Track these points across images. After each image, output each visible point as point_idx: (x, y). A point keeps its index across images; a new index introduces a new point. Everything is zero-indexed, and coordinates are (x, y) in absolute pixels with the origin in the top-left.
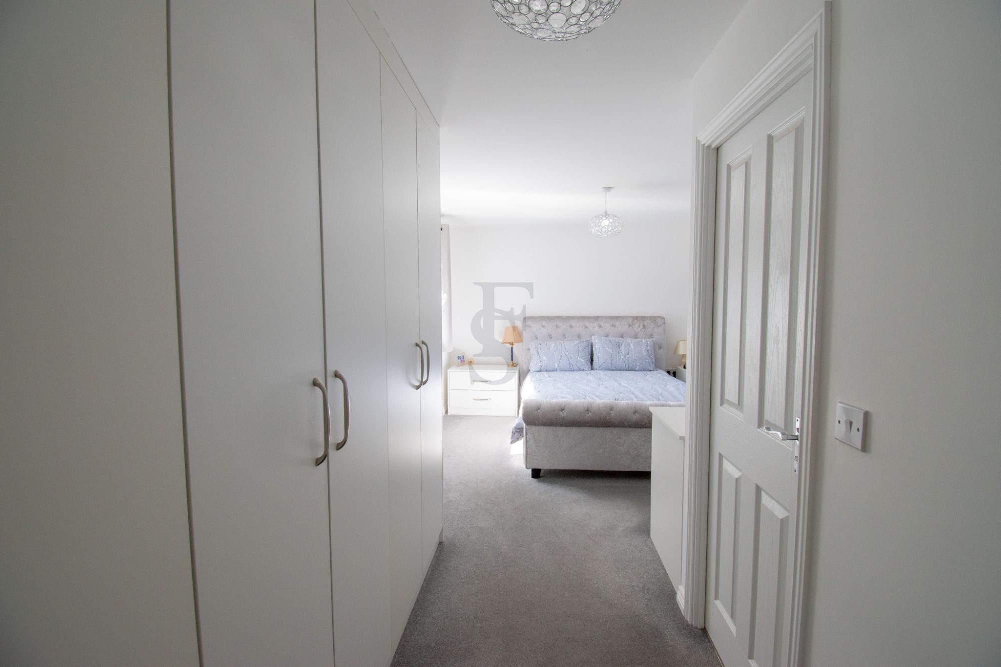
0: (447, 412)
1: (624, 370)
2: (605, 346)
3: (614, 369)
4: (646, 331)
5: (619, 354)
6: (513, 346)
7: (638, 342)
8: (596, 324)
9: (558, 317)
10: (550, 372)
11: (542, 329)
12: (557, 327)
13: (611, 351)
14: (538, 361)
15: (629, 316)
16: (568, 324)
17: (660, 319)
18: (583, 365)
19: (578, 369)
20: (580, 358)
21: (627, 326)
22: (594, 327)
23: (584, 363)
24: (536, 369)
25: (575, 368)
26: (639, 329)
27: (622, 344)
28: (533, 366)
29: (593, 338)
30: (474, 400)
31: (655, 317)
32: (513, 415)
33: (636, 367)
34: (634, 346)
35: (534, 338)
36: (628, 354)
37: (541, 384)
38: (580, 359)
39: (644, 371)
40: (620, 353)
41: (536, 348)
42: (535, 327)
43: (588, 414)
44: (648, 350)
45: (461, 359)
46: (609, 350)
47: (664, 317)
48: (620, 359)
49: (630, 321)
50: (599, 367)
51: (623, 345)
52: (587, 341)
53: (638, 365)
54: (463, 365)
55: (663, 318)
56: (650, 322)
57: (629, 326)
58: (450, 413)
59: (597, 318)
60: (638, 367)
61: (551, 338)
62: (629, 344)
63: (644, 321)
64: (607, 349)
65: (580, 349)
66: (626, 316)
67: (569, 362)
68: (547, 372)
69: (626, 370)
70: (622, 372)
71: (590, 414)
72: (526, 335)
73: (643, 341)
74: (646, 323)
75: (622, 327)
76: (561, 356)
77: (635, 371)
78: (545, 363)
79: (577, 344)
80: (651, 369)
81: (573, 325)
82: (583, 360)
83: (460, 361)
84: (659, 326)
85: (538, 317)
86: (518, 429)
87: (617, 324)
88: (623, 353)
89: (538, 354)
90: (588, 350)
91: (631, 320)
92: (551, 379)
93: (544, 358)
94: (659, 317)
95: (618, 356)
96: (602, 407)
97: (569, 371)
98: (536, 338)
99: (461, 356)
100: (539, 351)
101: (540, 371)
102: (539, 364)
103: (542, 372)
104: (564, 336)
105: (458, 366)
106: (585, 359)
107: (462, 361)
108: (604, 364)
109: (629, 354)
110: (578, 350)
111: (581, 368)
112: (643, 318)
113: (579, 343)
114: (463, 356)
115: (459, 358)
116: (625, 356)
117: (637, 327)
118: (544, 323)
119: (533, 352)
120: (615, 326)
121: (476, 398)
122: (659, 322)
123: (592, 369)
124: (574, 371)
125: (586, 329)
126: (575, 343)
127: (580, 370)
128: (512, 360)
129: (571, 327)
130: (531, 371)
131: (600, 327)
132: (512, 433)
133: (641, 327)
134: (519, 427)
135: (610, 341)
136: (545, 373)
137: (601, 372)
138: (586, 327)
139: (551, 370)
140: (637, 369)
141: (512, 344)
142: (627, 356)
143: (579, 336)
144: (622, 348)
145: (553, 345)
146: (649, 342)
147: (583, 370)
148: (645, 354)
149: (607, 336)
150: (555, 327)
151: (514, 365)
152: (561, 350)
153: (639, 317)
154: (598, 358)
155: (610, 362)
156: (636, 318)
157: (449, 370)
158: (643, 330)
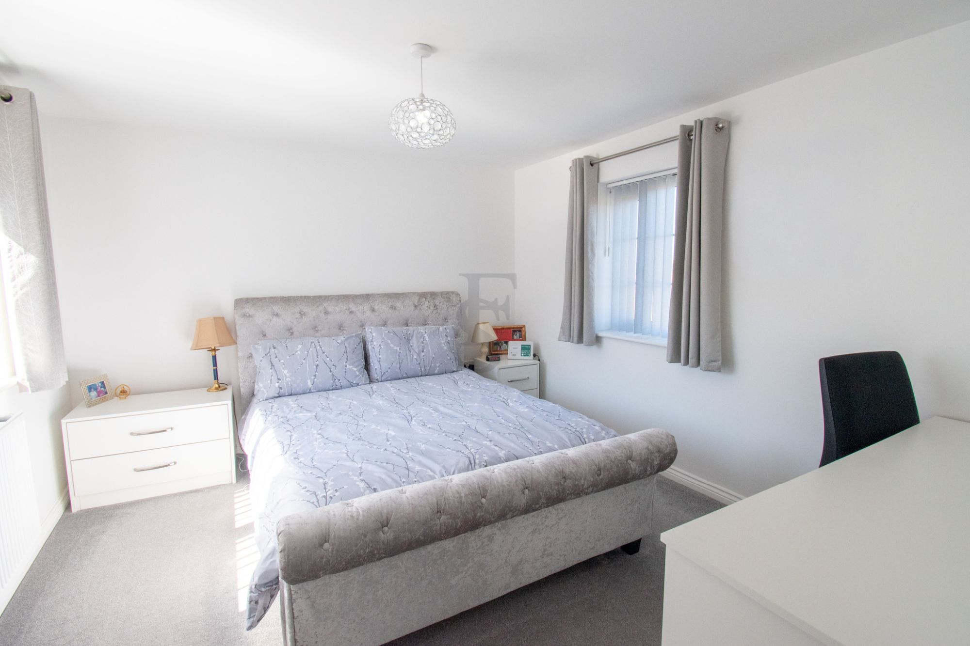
0: (68, 506)
1: (419, 376)
2: (389, 341)
3: (404, 375)
4: (439, 314)
5: (410, 351)
6: (217, 352)
7: (434, 331)
8: (366, 307)
9: (301, 297)
10: (299, 397)
11: (275, 319)
12: (302, 314)
13: (398, 349)
14: (275, 378)
15: (414, 293)
16: (321, 308)
17: (454, 295)
18: (357, 376)
19: (348, 384)
20: (349, 365)
21: (413, 308)
22: (363, 312)
23: (358, 373)
24: (271, 395)
25: (344, 382)
26: (430, 311)
27: (412, 337)
28: (264, 387)
29: (368, 330)
30: (136, 470)
31: (448, 293)
32: (228, 482)
33: (436, 369)
34: (429, 338)
35: (261, 336)
36: (423, 351)
37: (295, 436)
38: (351, 367)
39: (446, 373)
40: (412, 351)
41: (266, 355)
42: (261, 316)
43: (439, 518)
44: (448, 342)
45: (96, 389)
46: (395, 348)
47: (460, 293)
48: (412, 361)
49: (416, 300)
50: (382, 376)
51: (414, 339)
52: (357, 336)
53: (438, 365)
54: (104, 400)
55: (458, 295)
56: (443, 300)
57: (416, 306)
58: (75, 508)
59: (367, 297)
60: (438, 369)
61: (292, 334)
62: (422, 336)
63: (434, 299)
64: (392, 345)
65: (348, 350)
66: (409, 293)
67: (333, 375)
68: (295, 397)
69: (421, 376)
70: (417, 378)
71: (443, 517)
72: (242, 332)
73: (441, 328)
74: (437, 302)
75: (405, 309)
76: (317, 366)
77: (434, 374)
78: (287, 382)
79: (343, 342)
80: (455, 369)
81: (330, 309)
82: (355, 369)
83: (94, 394)
84: (455, 306)
85: (265, 298)
86: (265, 585)
87: (398, 304)
88: (417, 351)
89: (272, 365)
90: (360, 350)
91: (417, 298)
92: (309, 414)
93: (286, 372)
94: (453, 293)
95: (410, 355)
96: (466, 496)
97: (332, 390)
98: (264, 336)
99: (97, 383)
100: (275, 360)
101: (280, 397)
102: (277, 385)
103: (284, 399)
104: (315, 328)
105: (90, 404)
106: (358, 366)
107: (99, 394)
108: (389, 370)
109: (425, 351)
110: (346, 352)
111: (355, 382)
112: (433, 295)
113: (347, 339)
114: (103, 383)
115: (90, 388)
116: (418, 355)
117: (426, 308)
118: (276, 308)
119: (259, 359)
120: (395, 309)
121: (139, 467)
122: (454, 299)
123: (371, 381)
124: (341, 388)
125: (352, 316)
126: (339, 341)
127: (352, 386)
128: (216, 377)
129: (326, 313)
130: (259, 397)
131: (373, 310)
132: (250, 602)
133: (432, 308)
134: (266, 581)
135: (395, 333)
136: (290, 401)
137: (388, 384)
138: (351, 312)
139: (301, 392)
140: (436, 371)
141: (215, 350)
142: (423, 354)
143: (341, 327)
144: (414, 342)
145: (300, 346)
146: (448, 331)
147: (358, 385)
148: (445, 348)
149: (385, 324)
150: (298, 315)
151: (221, 388)
152: (315, 355)
153: (428, 293)
154: (379, 362)
155: (398, 366)
156: (423, 295)
157: (63, 421)
158: (435, 312)
